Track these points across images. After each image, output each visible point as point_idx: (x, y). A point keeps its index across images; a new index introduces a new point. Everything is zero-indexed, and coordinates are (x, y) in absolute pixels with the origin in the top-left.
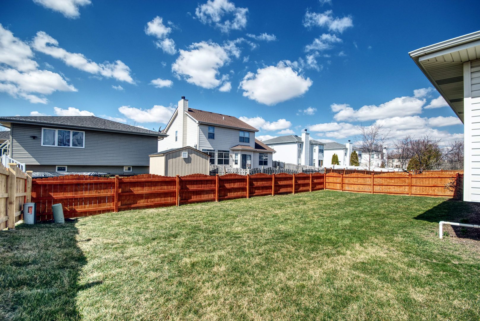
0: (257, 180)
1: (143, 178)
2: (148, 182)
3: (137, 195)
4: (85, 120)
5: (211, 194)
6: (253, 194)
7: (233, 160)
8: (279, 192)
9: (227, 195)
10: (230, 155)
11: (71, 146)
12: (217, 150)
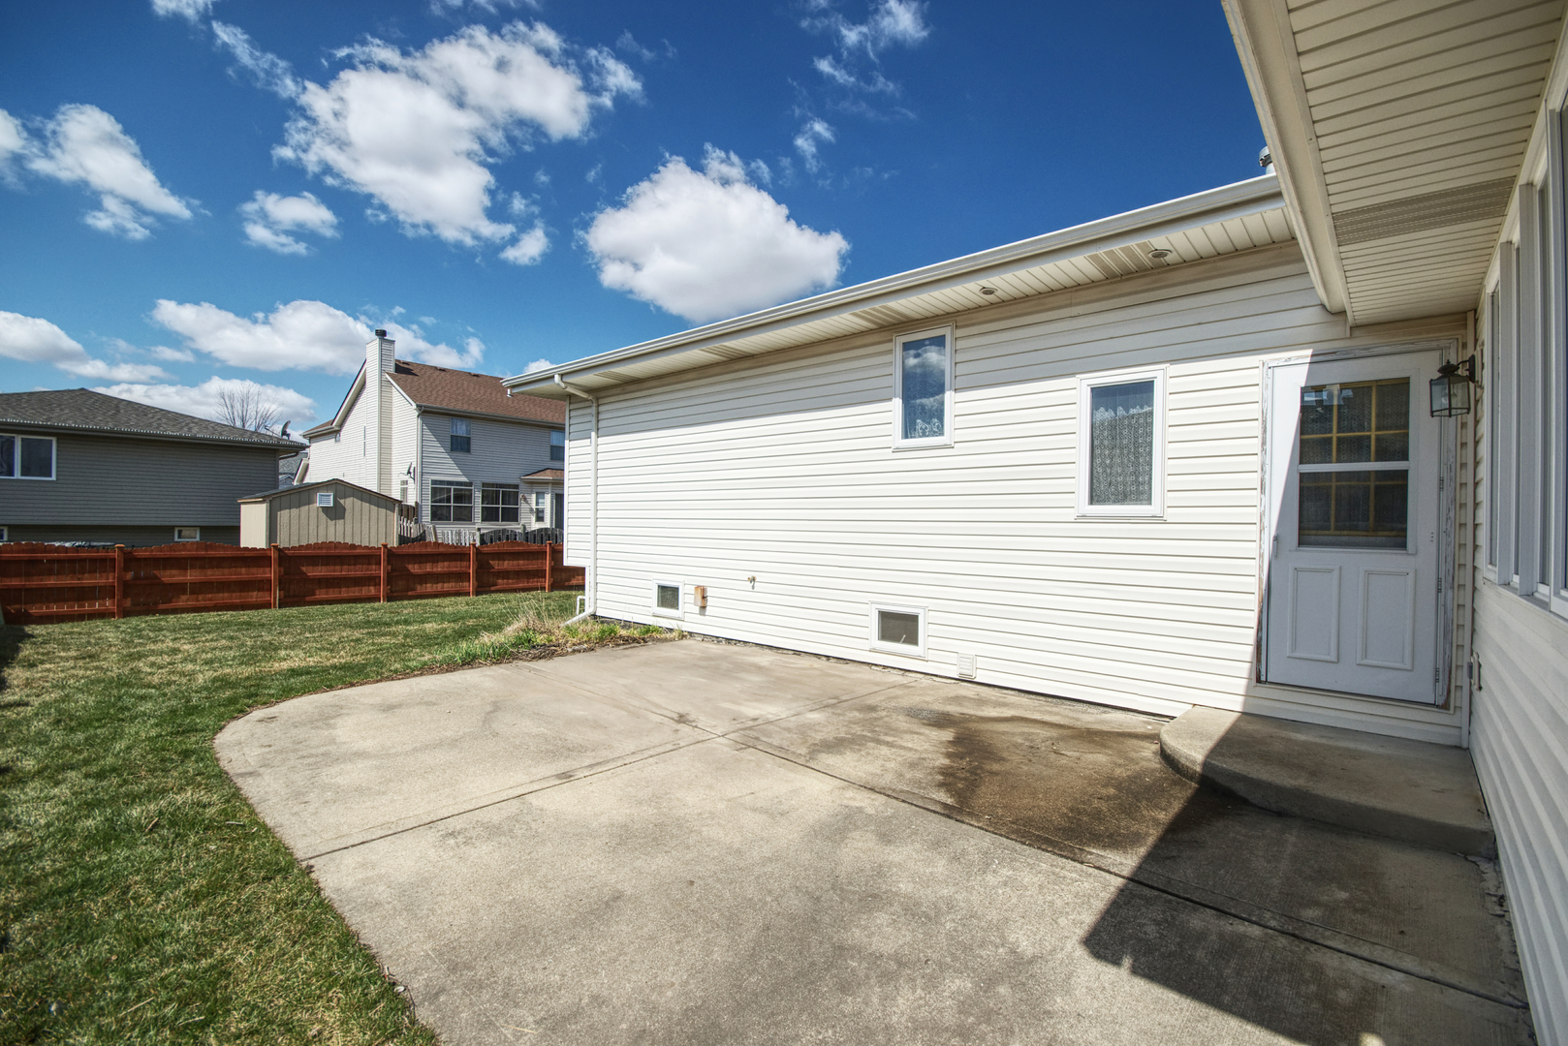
0: (500, 556)
1: (184, 551)
2: (197, 558)
3: (171, 584)
4: (59, 405)
5: (369, 586)
6: (490, 587)
7: (531, 509)
8: (567, 584)
9: (414, 589)
10: (520, 496)
11: (17, 475)
12: (478, 481)
